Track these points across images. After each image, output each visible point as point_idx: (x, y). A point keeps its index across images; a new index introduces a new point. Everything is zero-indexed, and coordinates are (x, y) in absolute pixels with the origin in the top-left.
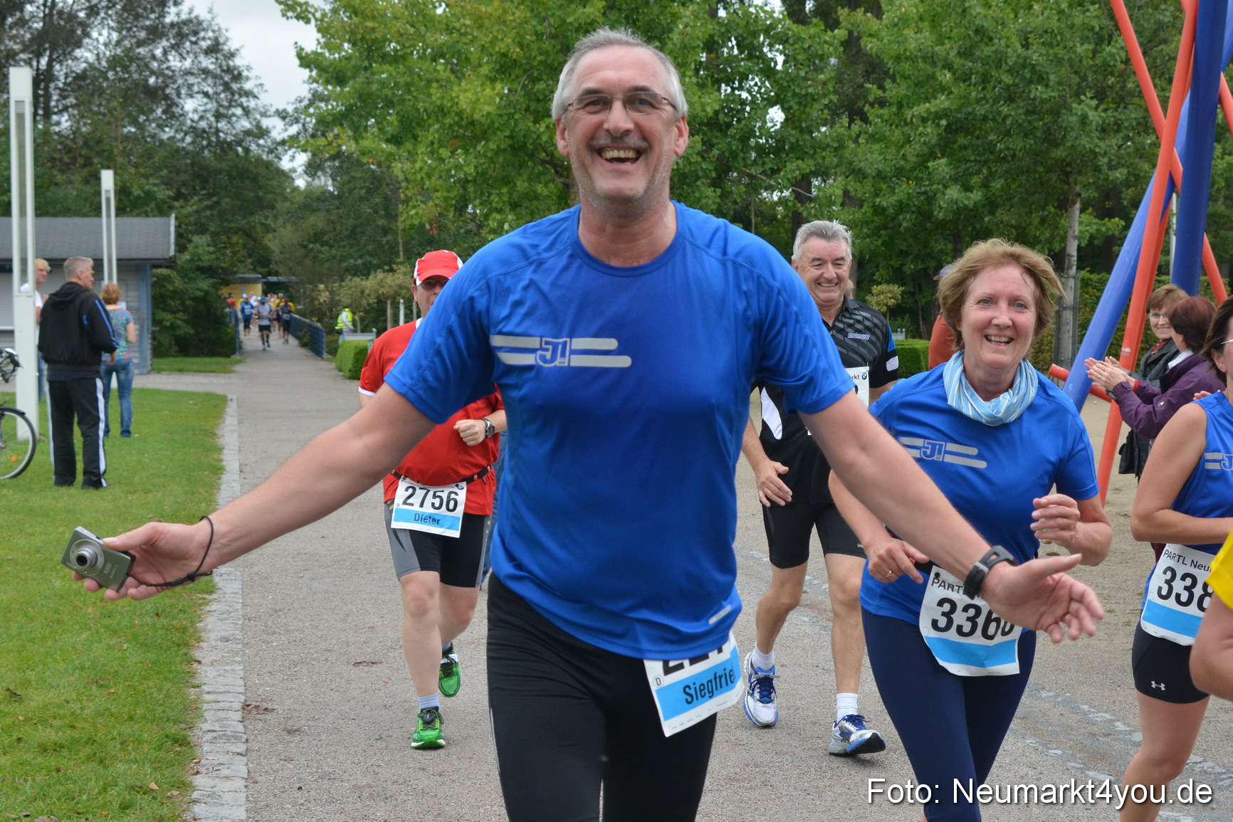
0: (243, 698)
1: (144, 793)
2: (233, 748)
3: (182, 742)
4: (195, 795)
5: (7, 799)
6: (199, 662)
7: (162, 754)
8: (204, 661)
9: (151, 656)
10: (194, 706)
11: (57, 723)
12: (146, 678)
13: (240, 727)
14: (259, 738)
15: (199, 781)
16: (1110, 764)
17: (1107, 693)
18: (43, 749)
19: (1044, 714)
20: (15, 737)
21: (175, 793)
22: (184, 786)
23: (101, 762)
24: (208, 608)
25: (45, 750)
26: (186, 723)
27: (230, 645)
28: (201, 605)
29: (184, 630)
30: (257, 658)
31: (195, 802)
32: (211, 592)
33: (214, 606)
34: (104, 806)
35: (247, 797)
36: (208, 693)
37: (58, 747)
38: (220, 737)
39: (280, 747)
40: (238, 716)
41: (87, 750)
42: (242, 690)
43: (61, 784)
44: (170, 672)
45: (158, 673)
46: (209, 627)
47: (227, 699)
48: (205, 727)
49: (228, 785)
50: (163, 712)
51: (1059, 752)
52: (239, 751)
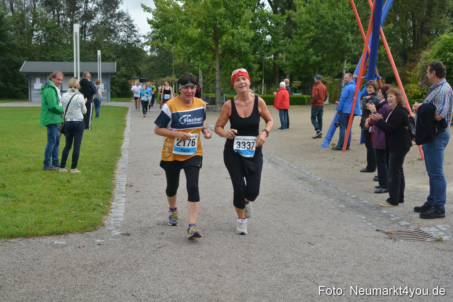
0: (126, 183)
1: (99, 206)
2: (122, 195)
3: (110, 193)
4: (112, 207)
5: (65, 207)
6: (116, 174)
7: (104, 196)
8: (117, 174)
9: (104, 172)
10: (114, 185)
11: (79, 188)
12: (102, 178)
13: (125, 190)
14: (129, 193)
15: (113, 203)
16: (345, 203)
17: (346, 185)
18: (75, 195)
19: (329, 190)
20: (68, 192)
21: (107, 206)
22: (109, 204)
23: (89, 198)
24: (119, 160)
25: (76, 195)
26: (111, 189)
27: (124, 170)
28: (117, 160)
29: (113, 166)
30: (130, 173)
31: (112, 208)
32: (120, 156)
33: (121, 160)
34: (89, 209)
35: (125, 207)
36: (117, 181)
37: (78, 195)
38: (120, 192)
39: (134, 195)
40: (125, 187)
41: (86, 195)
42: (126, 181)
43: (79, 203)
44: (108, 176)
45: (105, 176)
46: (119, 165)
47: (122, 183)
48: (116, 190)
49: (121, 204)
50: (106, 186)
51: (332, 200)
52: (124, 196)
